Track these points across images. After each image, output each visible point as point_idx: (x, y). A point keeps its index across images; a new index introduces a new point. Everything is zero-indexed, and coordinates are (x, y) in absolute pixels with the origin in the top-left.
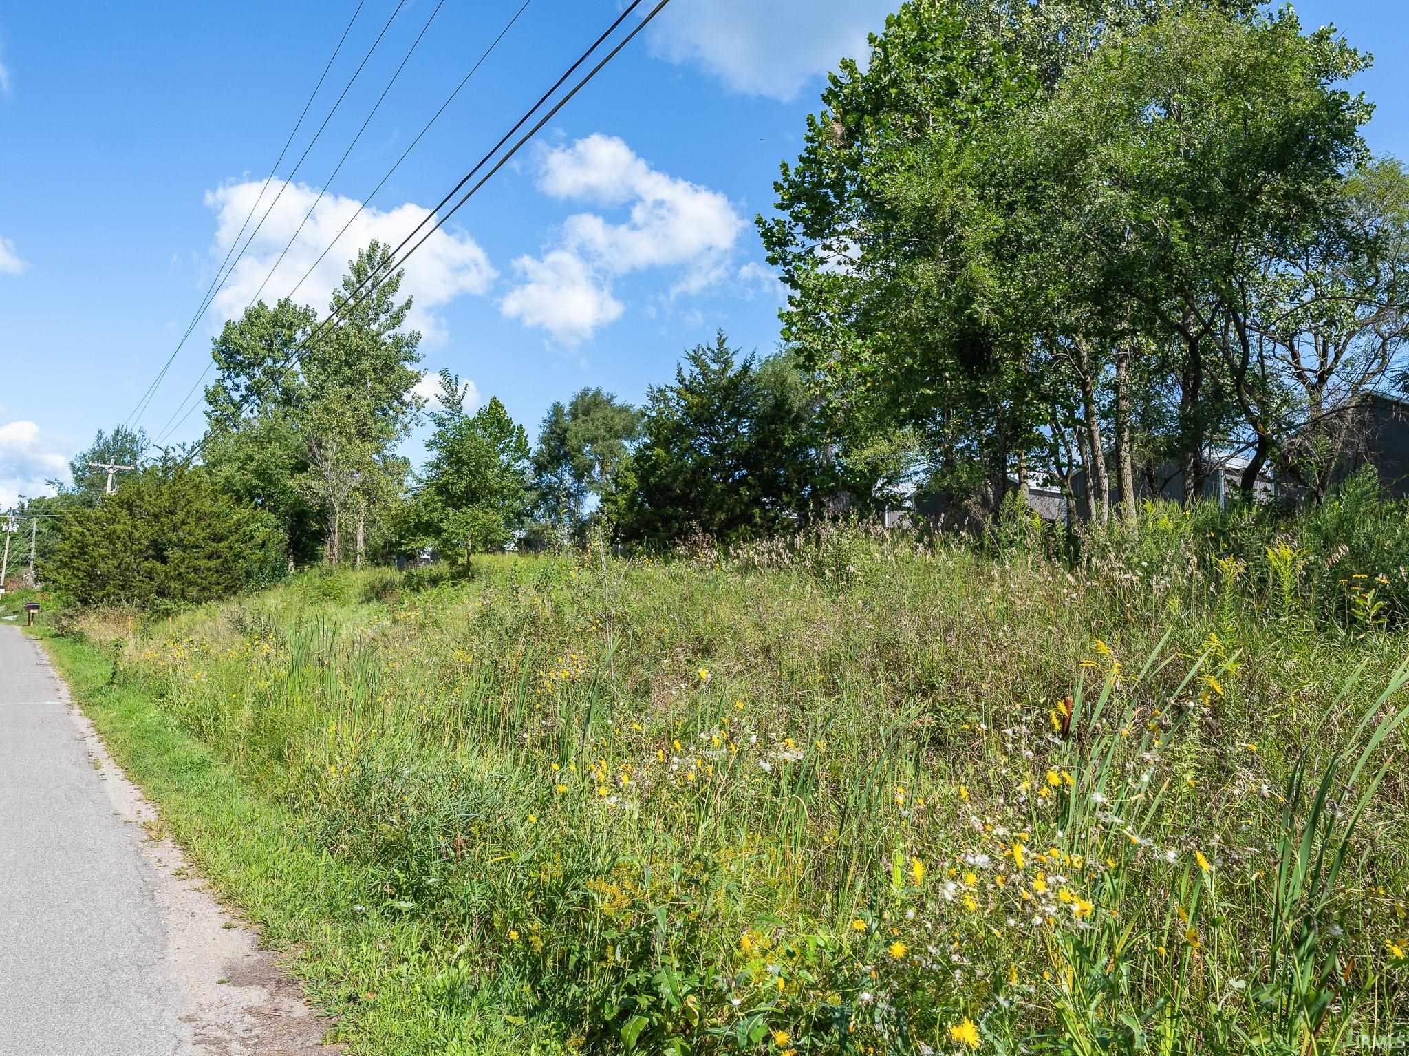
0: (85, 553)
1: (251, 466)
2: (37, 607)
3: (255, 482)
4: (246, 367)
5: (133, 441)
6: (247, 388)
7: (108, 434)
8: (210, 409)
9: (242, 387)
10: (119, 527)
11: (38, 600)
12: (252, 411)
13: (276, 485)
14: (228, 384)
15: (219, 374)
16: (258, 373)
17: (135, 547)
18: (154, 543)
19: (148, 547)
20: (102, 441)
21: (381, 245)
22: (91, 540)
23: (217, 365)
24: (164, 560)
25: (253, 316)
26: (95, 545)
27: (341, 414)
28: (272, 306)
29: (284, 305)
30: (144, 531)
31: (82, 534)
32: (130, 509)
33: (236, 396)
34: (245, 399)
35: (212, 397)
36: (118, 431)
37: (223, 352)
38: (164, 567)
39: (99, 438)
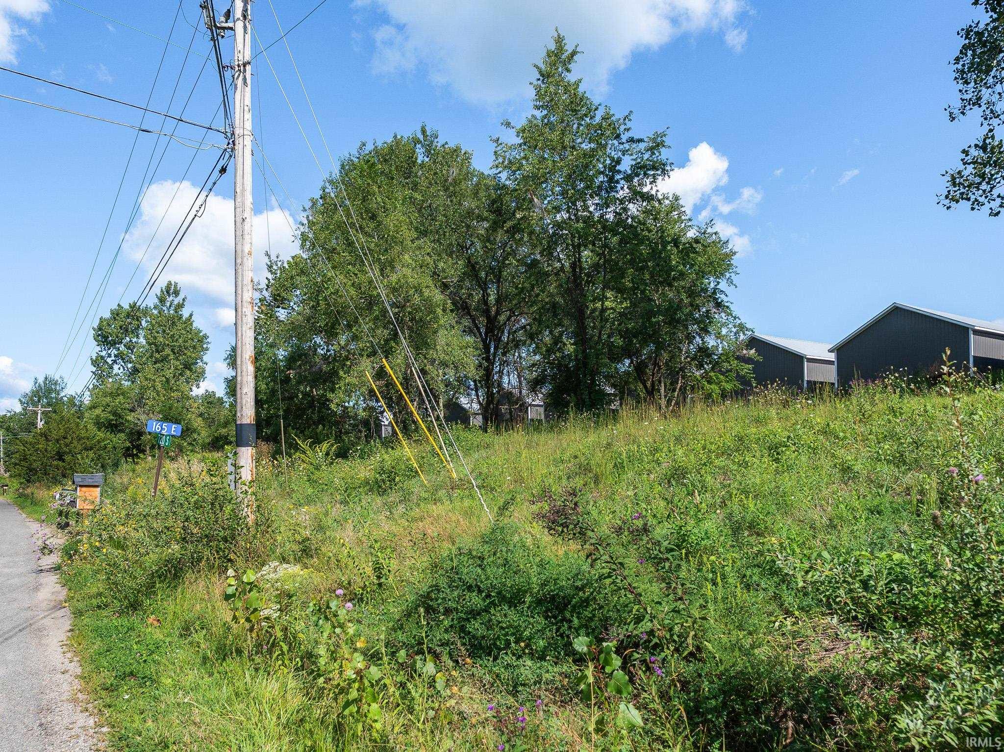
0: (27, 459)
1: (109, 409)
2: (7, 486)
3: (112, 417)
4: (113, 344)
5: (56, 384)
6: (115, 356)
7: (41, 380)
8: (94, 369)
9: (113, 355)
10: (40, 446)
11: (7, 482)
12: (119, 369)
13: (123, 419)
14: (104, 353)
15: (99, 348)
16: (122, 348)
17: (48, 455)
18: (58, 453)
19: (56, 455)
20: (37, 385)
21: (173, 283)
22: (29, 453)
23: (96, 343)
24: (63, 461)
25: (116, 314)
26: (30, 455)
27: (154, 380)
28: (126, 306)
29: (133, 306)
30: (52, 447)
31: (24, 450)
32: (46, 437)
33: (109, 360)
34: (115, 362)
35: (94, 363)
36: (46, 378)
37: (99, 335)
38: (63, 464)
39: (36, 383)
